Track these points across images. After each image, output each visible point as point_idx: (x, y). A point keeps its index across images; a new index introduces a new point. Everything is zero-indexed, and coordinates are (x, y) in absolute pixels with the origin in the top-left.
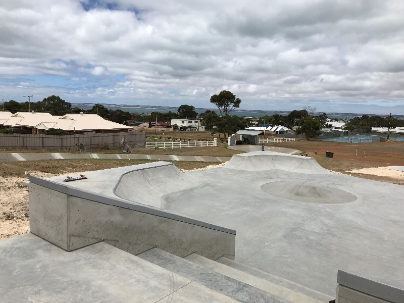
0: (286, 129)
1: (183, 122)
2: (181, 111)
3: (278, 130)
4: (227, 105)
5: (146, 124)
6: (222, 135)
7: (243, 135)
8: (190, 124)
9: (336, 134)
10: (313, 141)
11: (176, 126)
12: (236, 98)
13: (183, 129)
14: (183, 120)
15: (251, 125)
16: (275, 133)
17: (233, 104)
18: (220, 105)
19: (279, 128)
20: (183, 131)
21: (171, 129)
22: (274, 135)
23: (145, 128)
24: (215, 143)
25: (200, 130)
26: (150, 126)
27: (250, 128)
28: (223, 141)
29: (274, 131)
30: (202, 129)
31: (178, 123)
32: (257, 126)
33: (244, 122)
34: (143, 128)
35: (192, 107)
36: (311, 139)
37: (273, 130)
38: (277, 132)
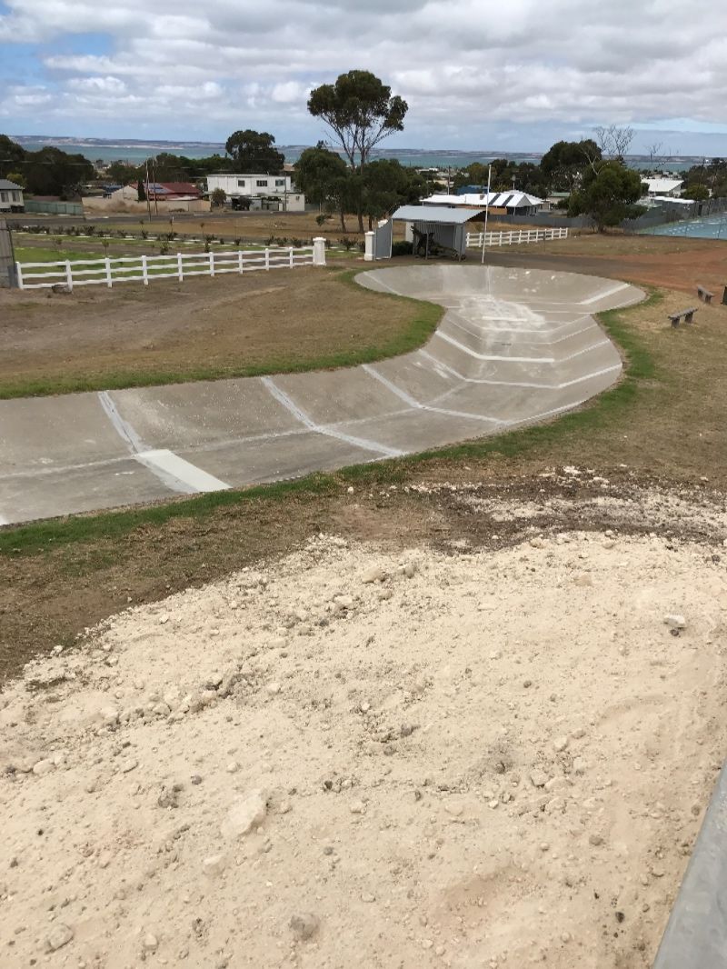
0: (534, 201)
1: (241, 184)
2: (236, 149)
3: (512, 203)
4: (366, 124)
5: (130, 191)
6: (352, 221)
7: (415, 221)
8: (262, 190)
9: (669, 214)
10: (617, 235)
11: (219, 196)
12: (393, 95)
13: (241, 203)
14: (243, 177)
15: (438, 189)
16: (504, 211)
17: (381, 119)
18: (341, 123)
19: (516, 198)
20: (240, 209)
21: (206, 205)
22: (502, 219)
23: (129, 203)
24: (318, 252)
25: (290, 207)
26: (142, 197)
27: (435, 198)
28: (348, 244)
29: (503, 207)
30: (297, 203)
31: (227, 184)
32: (454, 192)
33: (417, 182)
34: (122, 204)
35: (267, 138)
36: (609, 229)
37: (499, 202)
38: (510, 210)
